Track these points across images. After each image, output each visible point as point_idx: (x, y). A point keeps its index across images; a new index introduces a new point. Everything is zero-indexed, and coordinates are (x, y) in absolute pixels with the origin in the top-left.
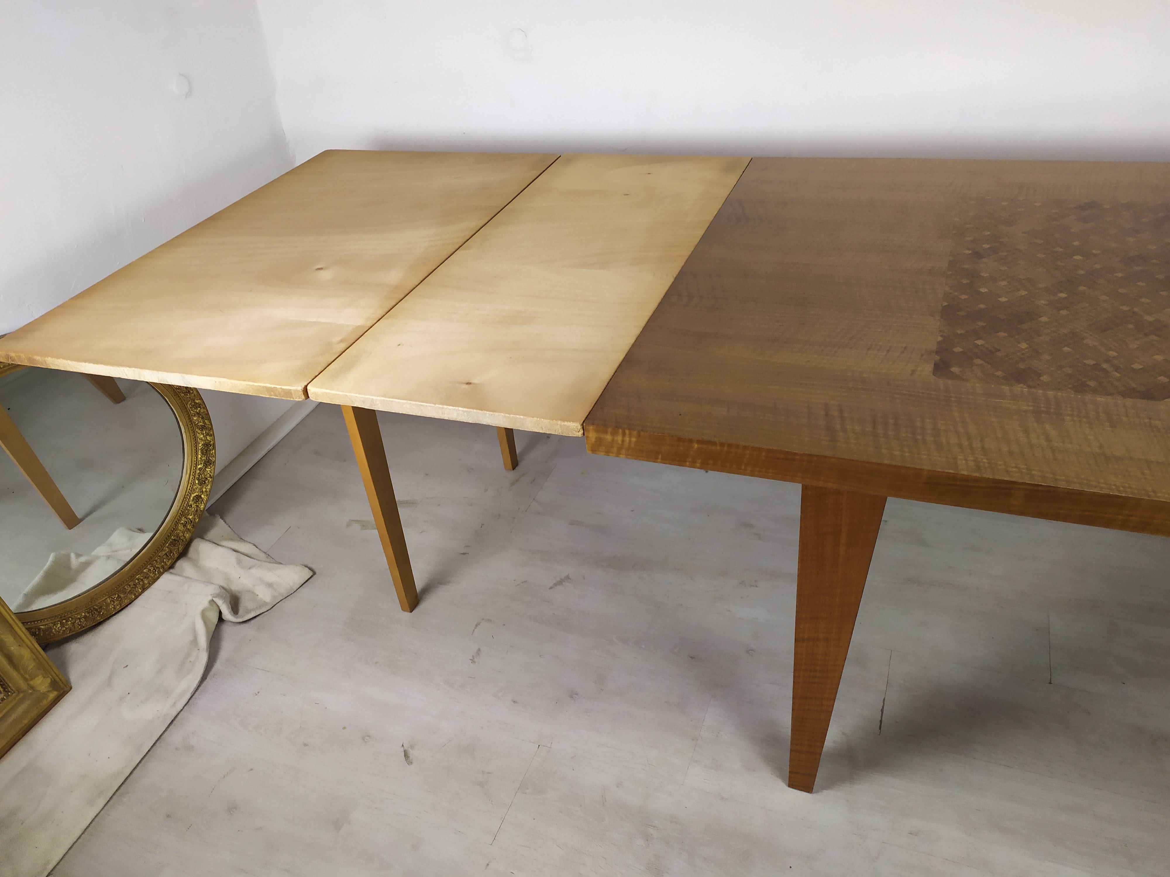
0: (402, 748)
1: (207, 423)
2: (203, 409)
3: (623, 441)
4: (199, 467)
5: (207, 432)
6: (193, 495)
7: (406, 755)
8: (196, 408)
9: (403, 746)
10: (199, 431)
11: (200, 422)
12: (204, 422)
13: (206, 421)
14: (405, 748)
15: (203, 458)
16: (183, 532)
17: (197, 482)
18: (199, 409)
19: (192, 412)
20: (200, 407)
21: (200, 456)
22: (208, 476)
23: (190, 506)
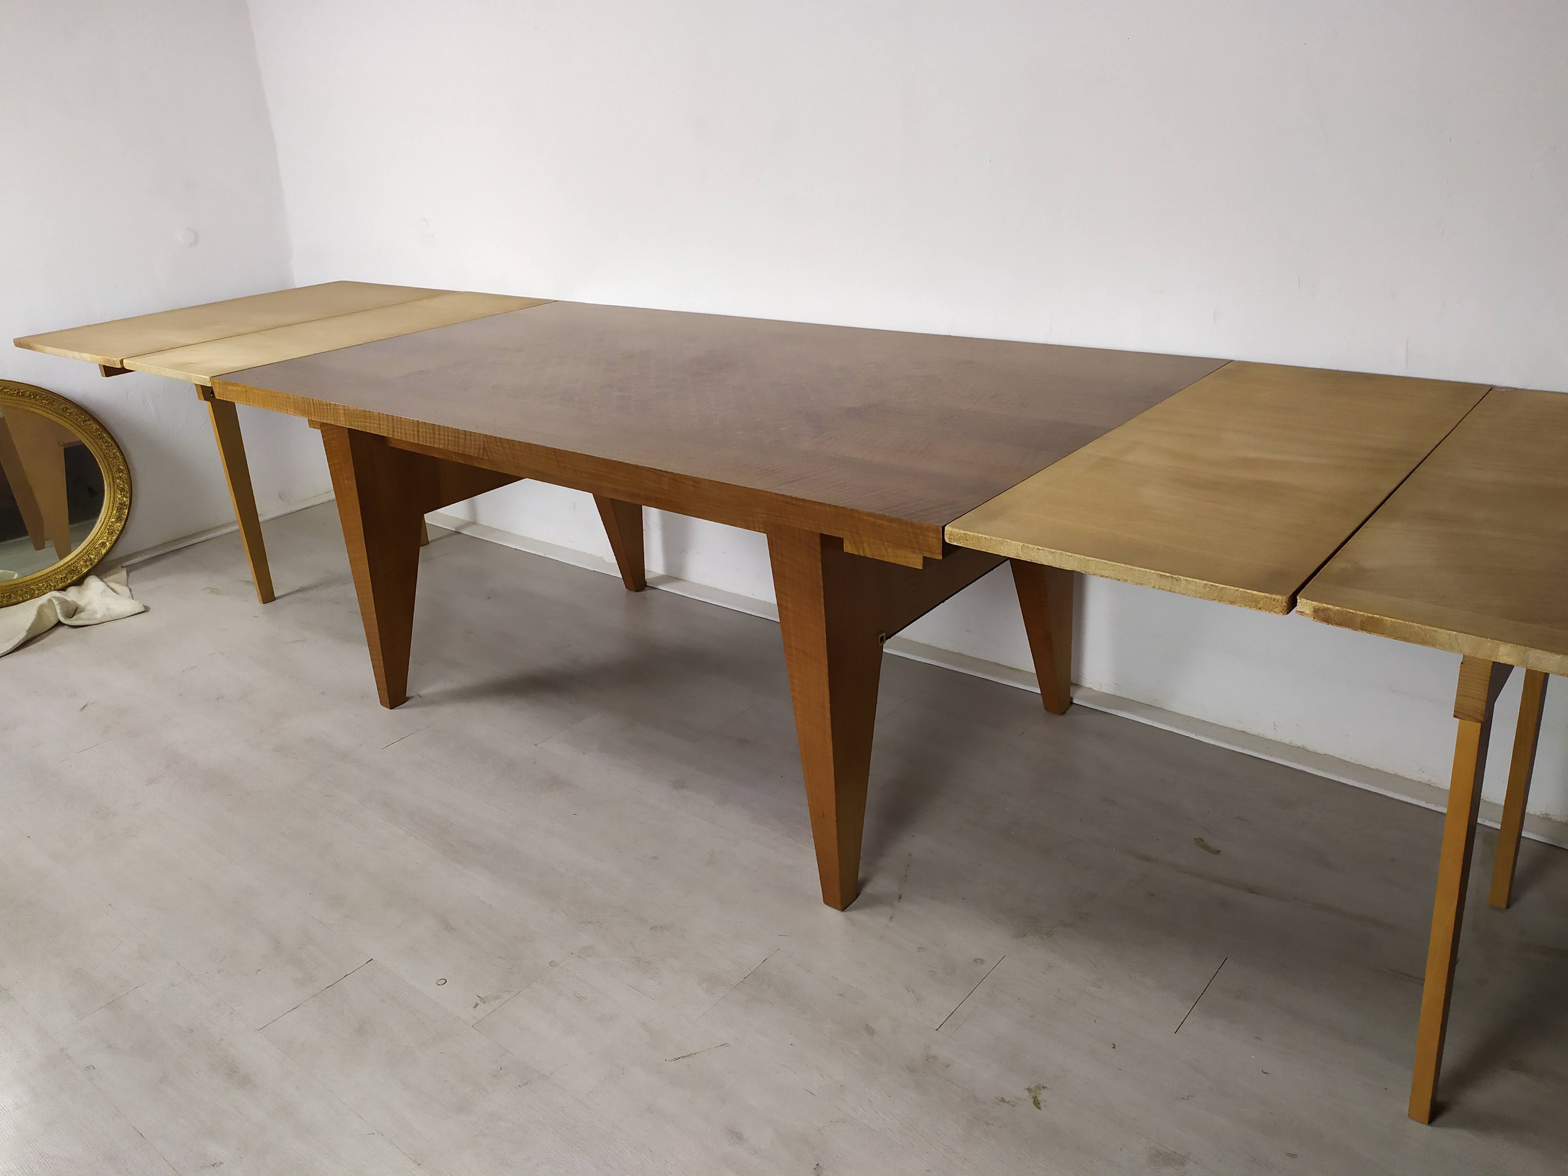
4: (113, 520)
5: (125, 493)
6: (100, 541)
8: (120, 472)
10: (119, 492)
11: (121, 485)
12: (124, 486)
13: (126, 485)
15: (116, 514)
16: (82, 566)
17: (107, 531)
18: (122, 474)
19: (116, 475)
20: (122, 472)
21: (115, 512)
22: (117, 529)
23: (95, 548)
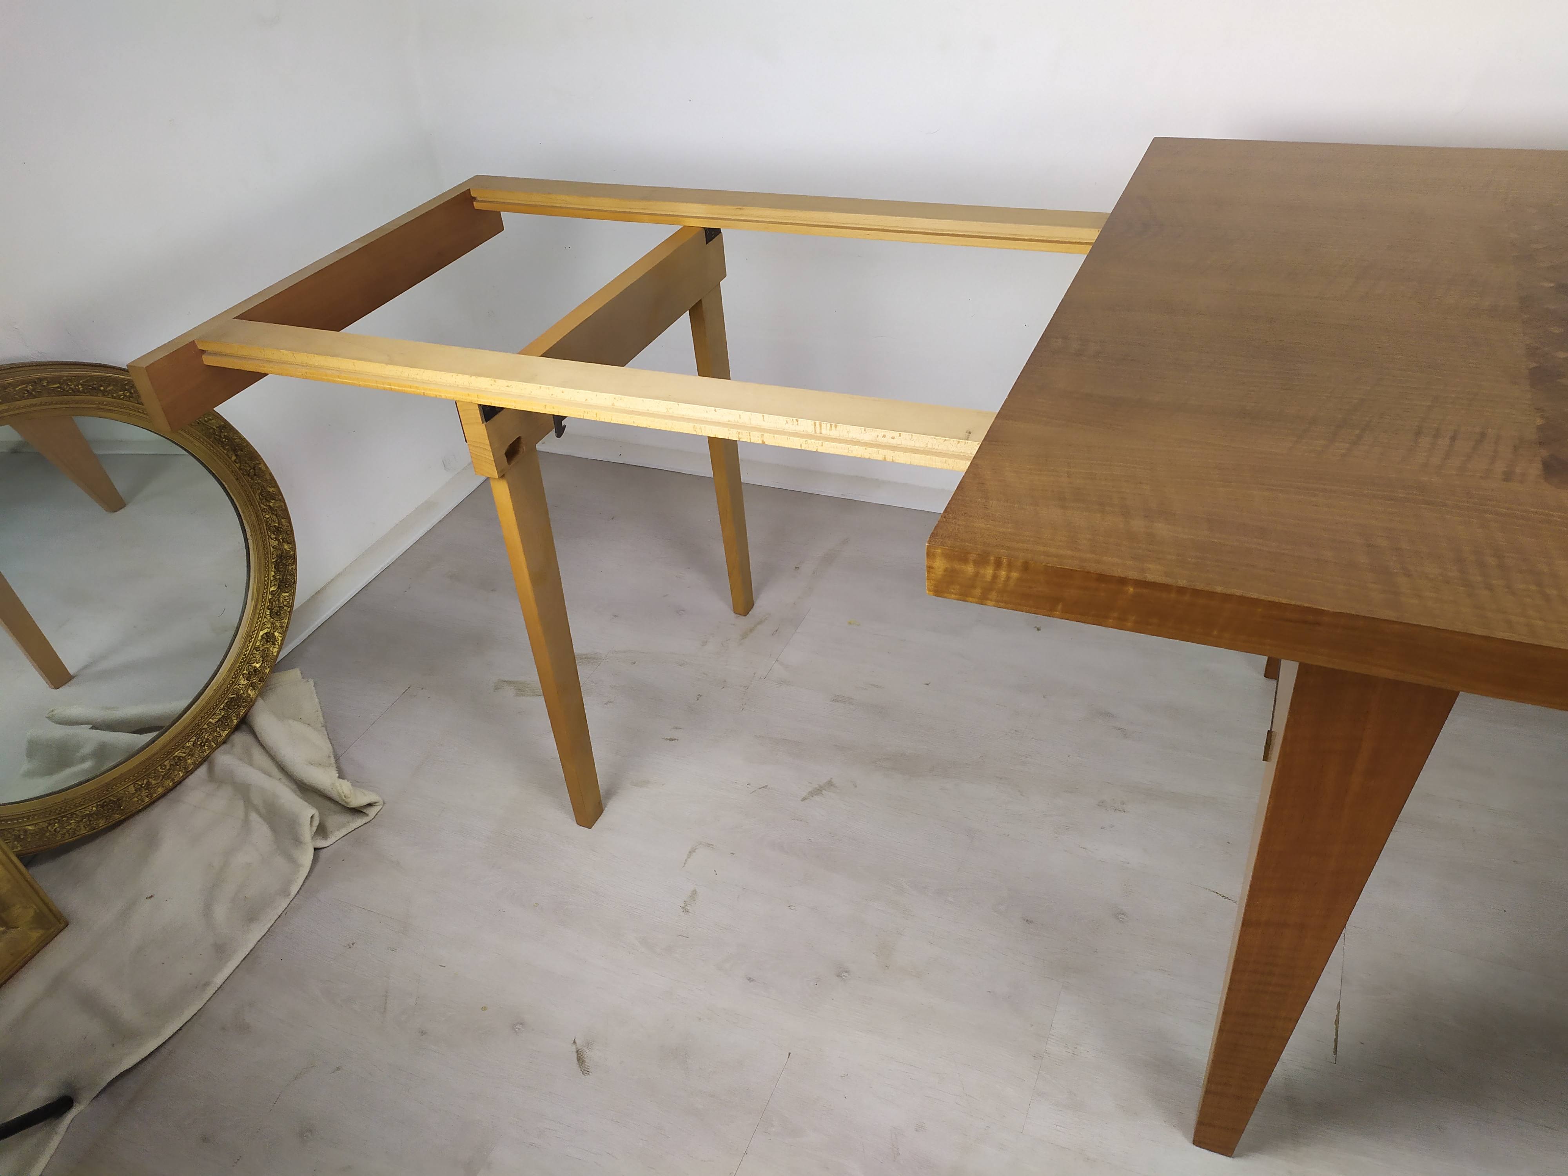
0: (574, 1047)
1: (284, 524)
2: (278, 502)
3: (995, 577)
4: (272, 589)
5: (284, 536)
6: (261, 633)
7: (580, 1059)
8: (269, 500)
9: (574, 1042)
10: (273, 536)
11: (275, 522)
12: (280, 522)
13: (283, 521)
14: (579, 1047)
15: (278, 577)
17: (267, 612)
18: (273, 502)
19: (262, 505)
21: (273, 573)
22: (285, 603)
23: (257, 649)
